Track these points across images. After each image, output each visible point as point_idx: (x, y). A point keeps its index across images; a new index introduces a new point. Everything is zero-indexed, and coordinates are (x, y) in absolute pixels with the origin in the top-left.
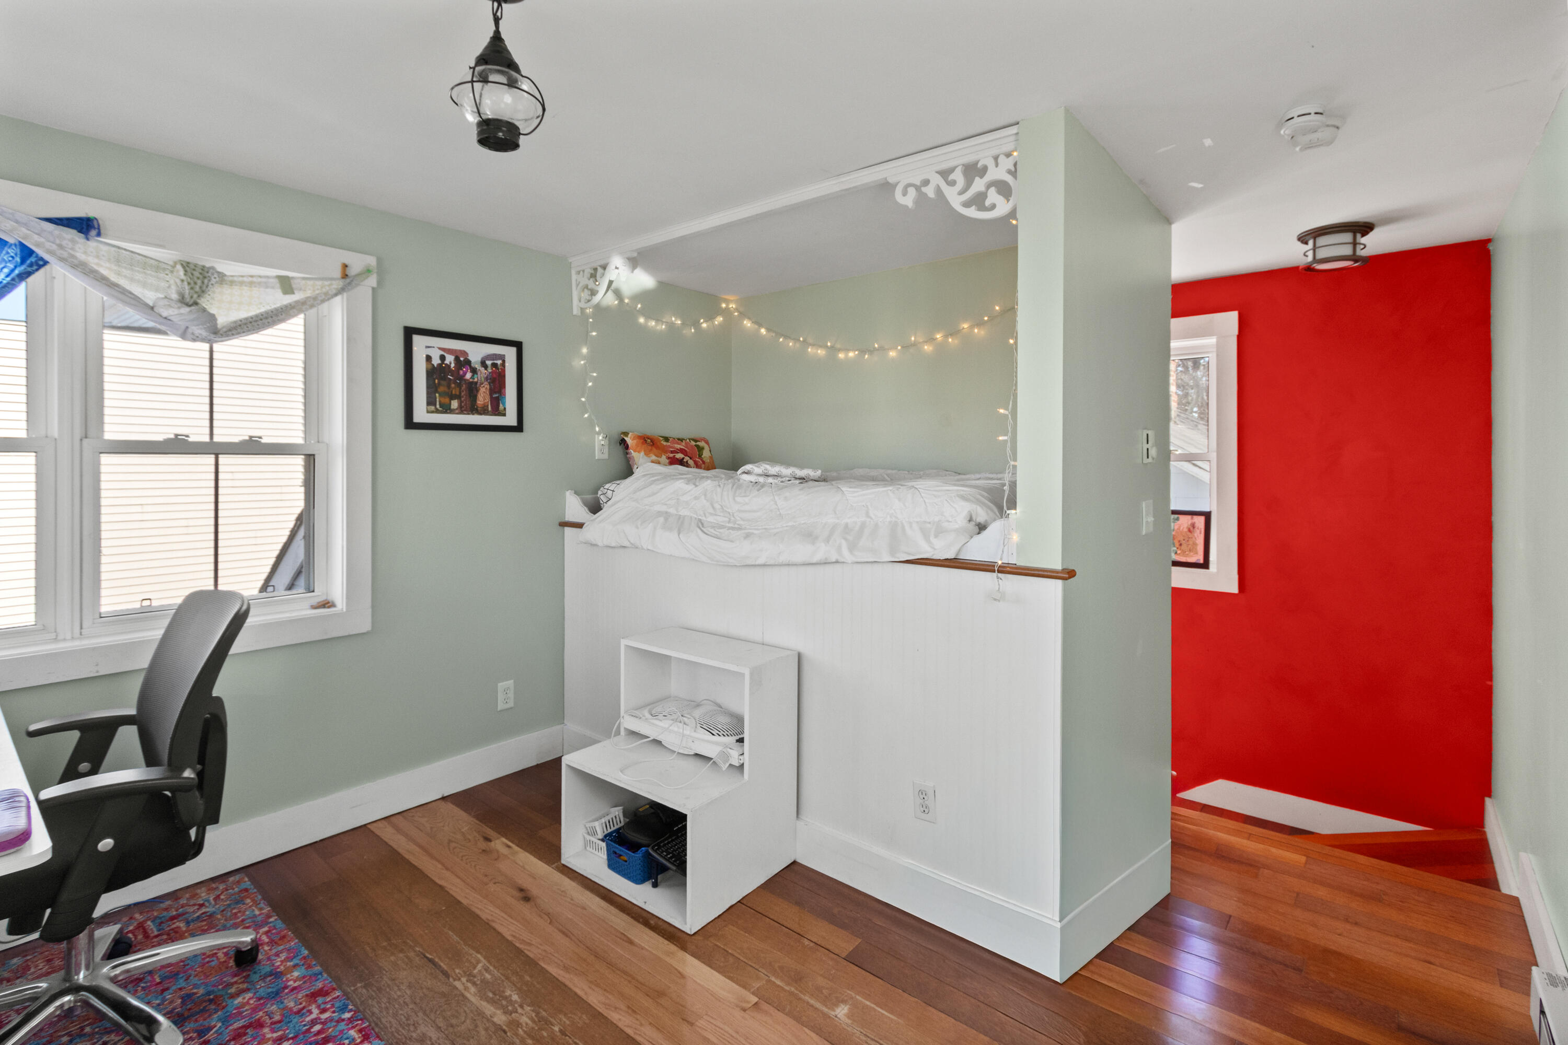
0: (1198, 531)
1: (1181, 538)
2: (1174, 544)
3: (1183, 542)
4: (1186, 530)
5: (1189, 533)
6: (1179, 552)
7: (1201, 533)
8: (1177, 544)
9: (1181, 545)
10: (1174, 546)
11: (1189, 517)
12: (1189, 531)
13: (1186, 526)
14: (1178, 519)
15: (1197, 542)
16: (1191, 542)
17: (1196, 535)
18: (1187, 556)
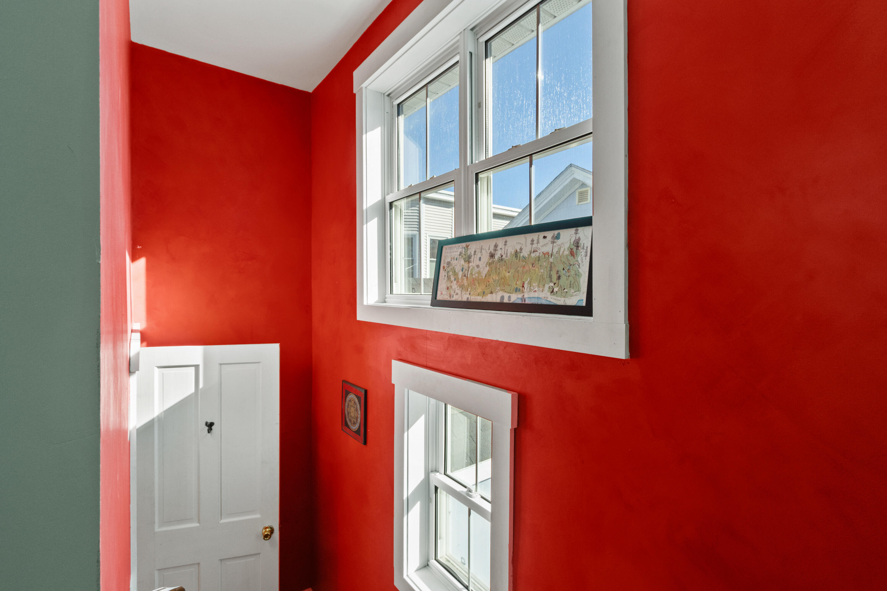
0: (583, 254)
1: (560, 267)
2: (550, 277)
3: (562, 273)
4: (567, 252)
5: (571, 258)
6: (556, 290)
7: (586, 256)
8: (555, 277)
9: (559, 278)
10: (551, 281)
11: (572, 231)
12: (572, 254)
13: (567, 246)
14: (558, 237)
15: (580, 270)
16: (572, 273)
17: (579, 259)
18: (566, 295)
